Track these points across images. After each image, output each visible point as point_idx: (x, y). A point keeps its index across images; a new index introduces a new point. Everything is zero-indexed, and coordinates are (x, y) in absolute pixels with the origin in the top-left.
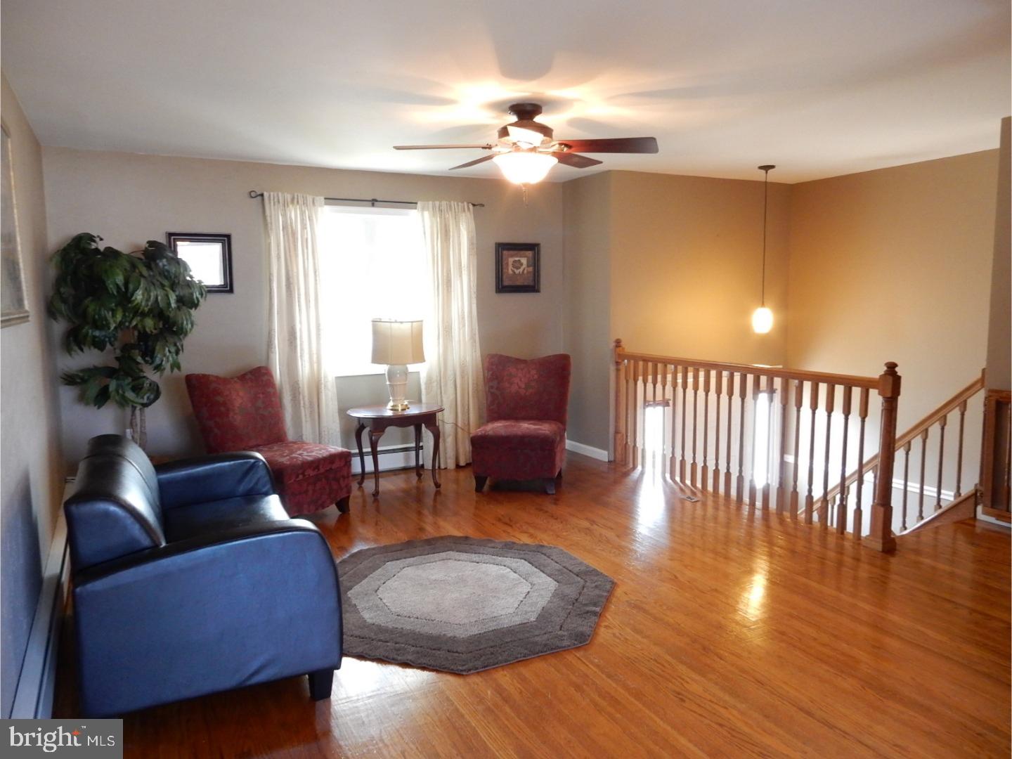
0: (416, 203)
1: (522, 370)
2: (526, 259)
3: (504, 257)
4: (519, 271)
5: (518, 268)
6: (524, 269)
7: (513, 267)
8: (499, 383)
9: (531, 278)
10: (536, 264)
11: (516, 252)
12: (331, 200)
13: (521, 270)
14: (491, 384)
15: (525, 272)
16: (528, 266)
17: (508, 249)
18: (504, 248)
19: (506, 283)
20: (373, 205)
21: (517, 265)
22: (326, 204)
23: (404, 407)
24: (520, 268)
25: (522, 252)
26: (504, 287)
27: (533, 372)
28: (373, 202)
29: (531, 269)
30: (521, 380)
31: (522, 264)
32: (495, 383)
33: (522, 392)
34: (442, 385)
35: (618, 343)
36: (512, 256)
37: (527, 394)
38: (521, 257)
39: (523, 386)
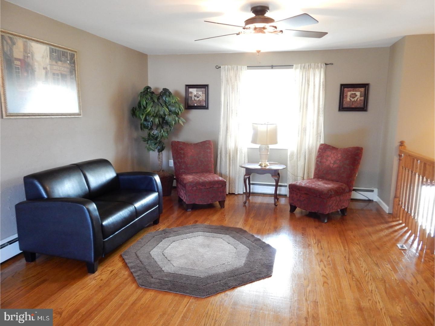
0: (293, 66)
1: (334, 153)
2: (359, 92)
3: (345, 91)
4: (354, 99)
5: (353, 98)
6: (358, 98)
7: (351, 97)
8: (321, 159)
9: (362, 104)
10: (366, 96)
11: (352, 89)
12: (249, 67)
13: (356, 99)
14: (318, 159)
15: (358, 100)
16: (361, 97)
17: (348, 88)
18: (344, 87)
19: (345, 106)
20: (272, 68)
21: (354, 96)
22: (248, 69)
23: (266, 165)
24: (355, 98)
25: (357, 89)
26: (342, 108)
27: (339, 155)
28: (272, 67)
29: (362, 98)
30: (332, 159)
31: (357, 96)
32: (319, 159)
33: (331, 165)
34: (298, 156)
35: (402, 144)
36: (350, 91)
37: (334, 167)
38: (356, 91)
39: (332, 162)
